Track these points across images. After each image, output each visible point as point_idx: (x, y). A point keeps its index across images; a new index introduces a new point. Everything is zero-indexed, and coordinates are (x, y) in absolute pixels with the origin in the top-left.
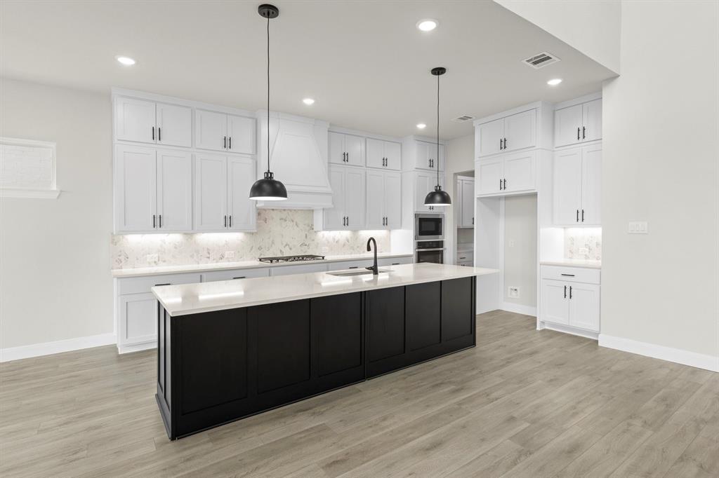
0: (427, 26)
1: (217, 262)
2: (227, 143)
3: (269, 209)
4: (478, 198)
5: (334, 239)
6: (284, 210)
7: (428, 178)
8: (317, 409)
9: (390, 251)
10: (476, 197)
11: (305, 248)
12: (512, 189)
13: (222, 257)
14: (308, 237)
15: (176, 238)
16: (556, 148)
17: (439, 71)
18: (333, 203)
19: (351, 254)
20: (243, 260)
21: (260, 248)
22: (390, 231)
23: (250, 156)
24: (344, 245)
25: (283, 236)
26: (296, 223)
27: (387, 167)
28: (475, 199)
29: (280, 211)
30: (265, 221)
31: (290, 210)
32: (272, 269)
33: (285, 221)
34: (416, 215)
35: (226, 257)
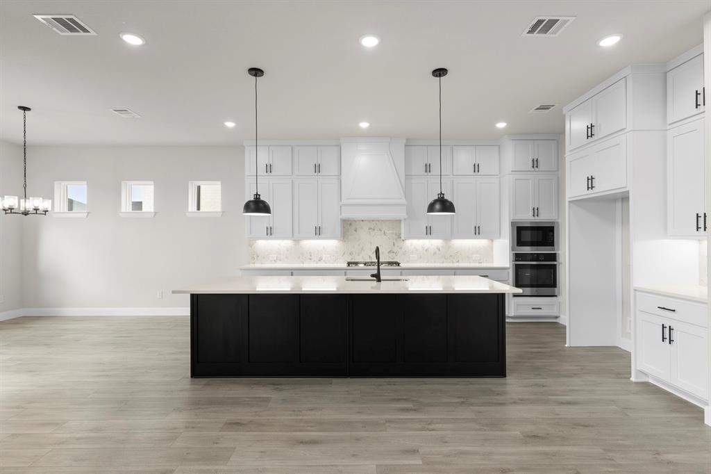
0: (370, 42)
1: (317, 263)
2: (317, 168)
3: (359, 221)
4: (569, 202)
5: (423, 248)
6: (373, 221)
7: (530, 181)
8: (283, 387)
9: (493, 262)
10: (567, 200)
11: (391, 255)
12: (602, 188)
13: (320, 260)
14: (396, 245)
15: (287, 243)
16: (670, 124)
17: (440, 72)
18: (407, 213)
19: (443, 263)
20: (337, 263)
21: (351, 254)
22: (492, 240)
23: (335, 177)
24: (435, 254)
25: (371, 243)
26: (384, 232)
27: (479, 174)
28: (567, 204)
29: (369, 221)
30: (356, 231)
31: (379, 221)
32: (348, 271)
33: (374, 230)
34: (513, 224)
35: (324, 259)
